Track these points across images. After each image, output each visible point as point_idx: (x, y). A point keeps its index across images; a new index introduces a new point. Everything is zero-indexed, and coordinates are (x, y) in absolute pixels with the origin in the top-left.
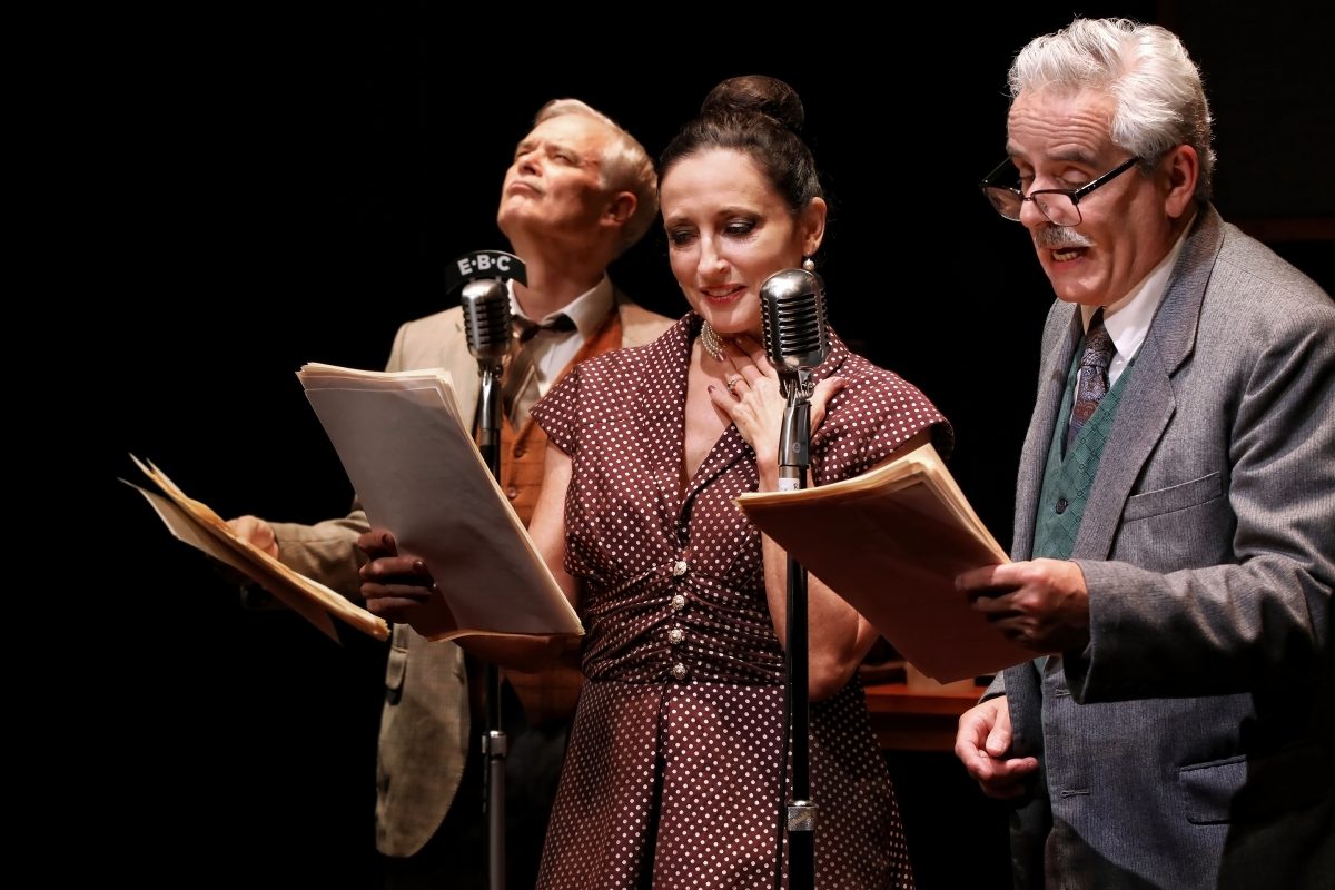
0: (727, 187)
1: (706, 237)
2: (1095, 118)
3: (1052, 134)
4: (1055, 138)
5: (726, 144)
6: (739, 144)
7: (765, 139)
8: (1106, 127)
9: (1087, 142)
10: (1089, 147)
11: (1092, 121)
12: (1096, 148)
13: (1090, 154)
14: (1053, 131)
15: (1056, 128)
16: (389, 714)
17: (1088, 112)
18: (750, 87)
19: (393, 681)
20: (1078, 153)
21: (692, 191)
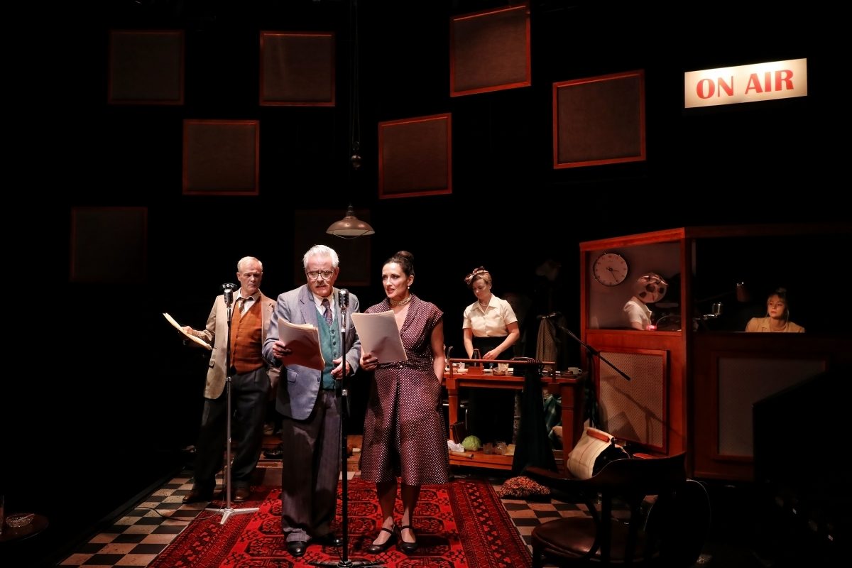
0: (394, 269)
1: (389, 278)
5: (395, 262)
6: (397, 262)
7: (403, 262)
16: (210, 370)
18: (403, 253)
19: (211, 364)
21: (388, 270)
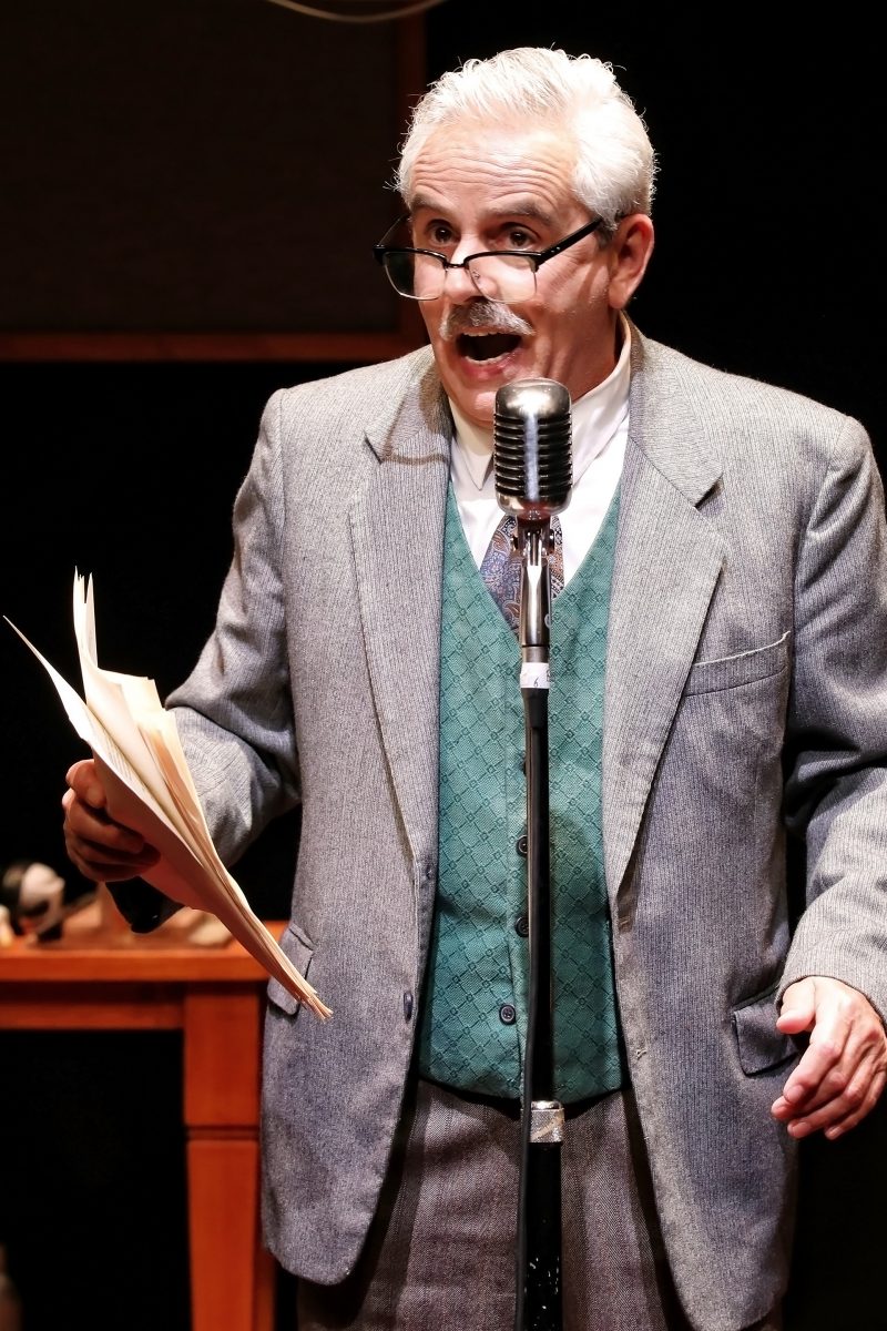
2: (555, 163)
3: (499, 180)
4: (502, 185)
8: (566, 174)
9: (545, 192)
10: (545, 197)
11: (551, 165)
12: (555, 202)
13: (546, 208)
14: (499, 176)
15: (505, 171)
17: (547, 154)
20: (534, 204)
